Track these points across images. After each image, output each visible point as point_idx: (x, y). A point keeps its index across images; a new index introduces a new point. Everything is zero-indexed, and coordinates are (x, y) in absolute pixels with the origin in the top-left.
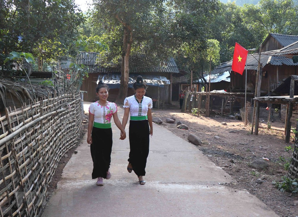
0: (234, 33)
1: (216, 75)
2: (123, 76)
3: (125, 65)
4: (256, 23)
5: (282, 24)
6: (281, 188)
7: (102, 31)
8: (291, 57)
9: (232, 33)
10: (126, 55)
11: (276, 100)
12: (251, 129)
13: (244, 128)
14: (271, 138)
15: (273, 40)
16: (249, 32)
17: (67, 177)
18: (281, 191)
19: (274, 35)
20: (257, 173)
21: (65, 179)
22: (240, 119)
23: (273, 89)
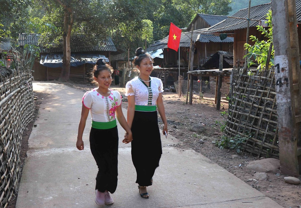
0: (165, 14)
1: (150, 52)
2: (65, 55)
3: (66, 45)
4: (184, 4)
5: (207, 5)
6: (221, 146)
7: (40, 13)
8: (218, 35)
9: (162, 14)
10: (67, 35)
11: (207, 73)
12: (186, 100)
13: (179, 99)
14: (204, 107)
15: (201, 19)
16: (178, 13)
17: (34, 147)
18: (221, 148)
19: (202, 15)
20: (198, 135)
21: (32, 148)
22: (174, 91)
23: (202, 63)
